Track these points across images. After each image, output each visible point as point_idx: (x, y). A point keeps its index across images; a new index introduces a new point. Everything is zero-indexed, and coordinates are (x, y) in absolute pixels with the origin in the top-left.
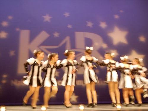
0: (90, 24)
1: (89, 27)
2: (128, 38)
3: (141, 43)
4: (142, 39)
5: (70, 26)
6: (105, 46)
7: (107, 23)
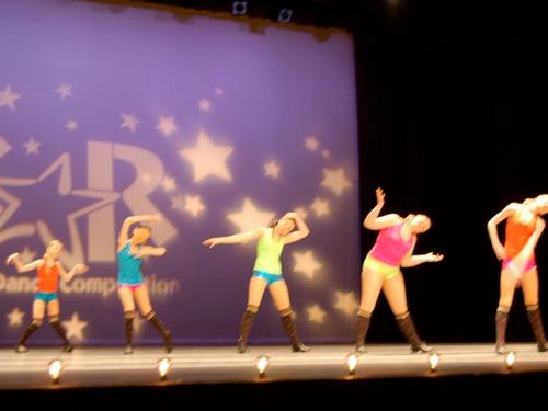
0: (130, 122)
1: (127, 128)
2: (234, 164)
3: (269, 181)
4: (272, 170)
5: (72, 125)
6: (169, 184)
7: (179, 122)
